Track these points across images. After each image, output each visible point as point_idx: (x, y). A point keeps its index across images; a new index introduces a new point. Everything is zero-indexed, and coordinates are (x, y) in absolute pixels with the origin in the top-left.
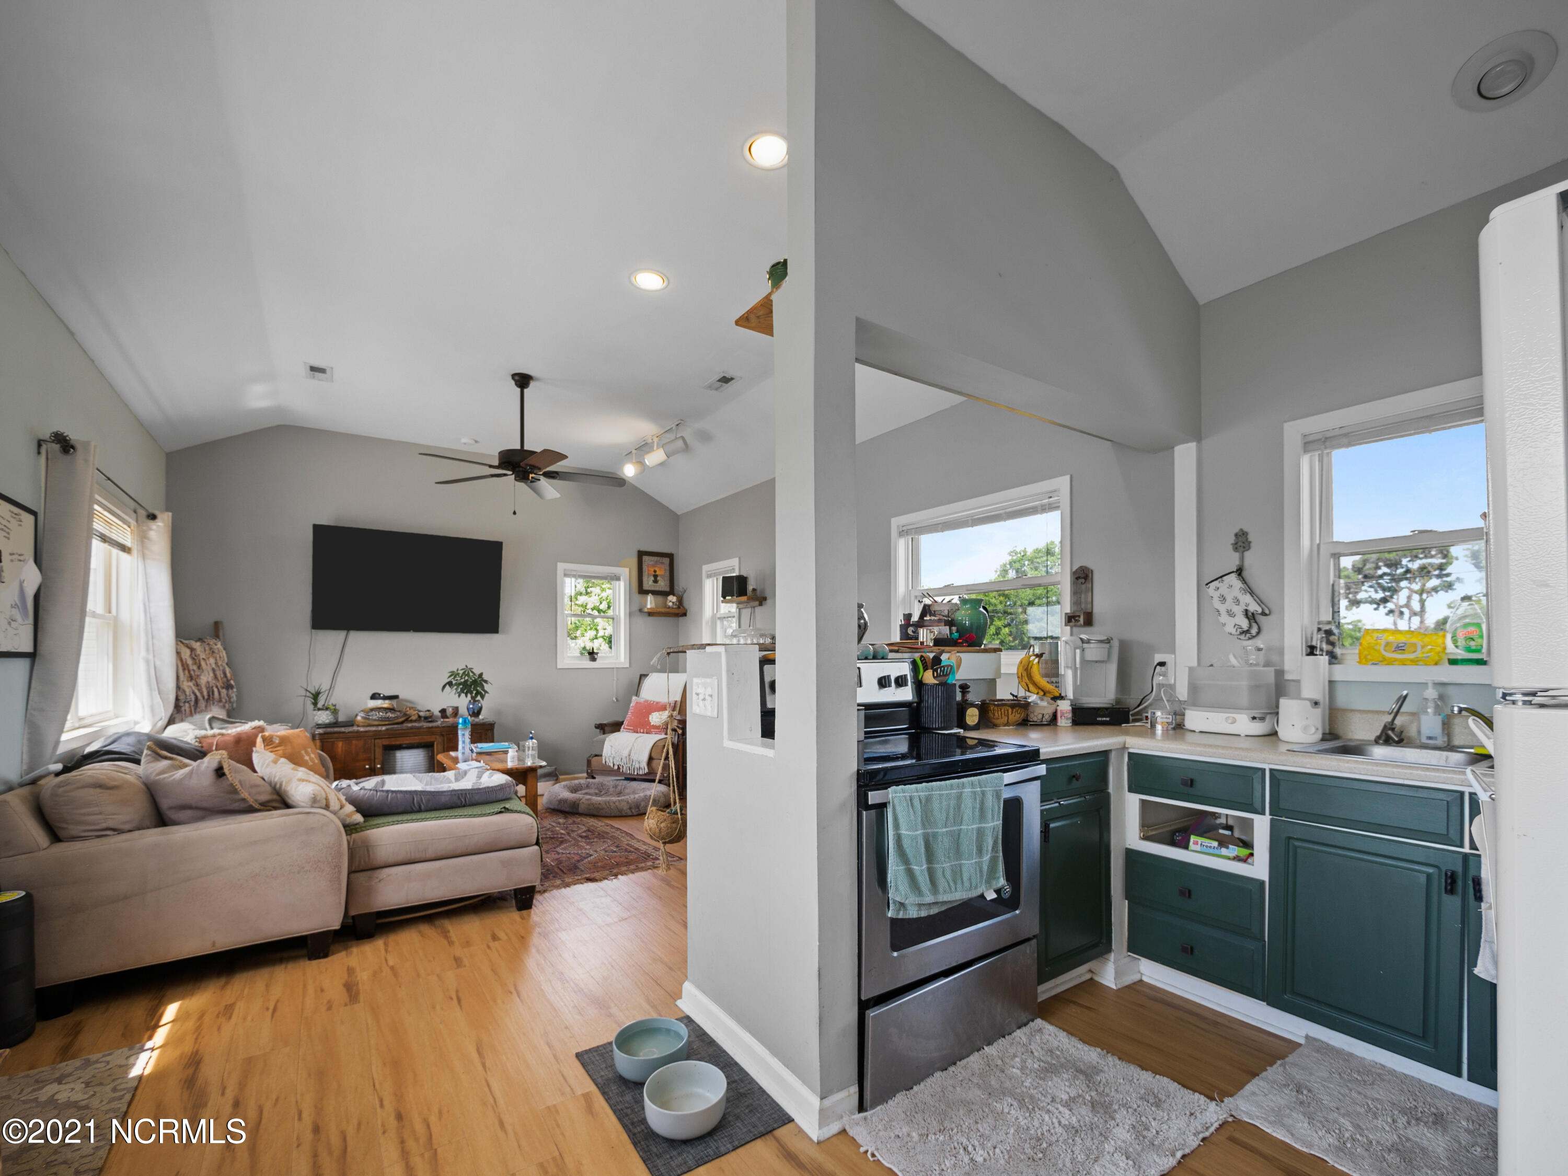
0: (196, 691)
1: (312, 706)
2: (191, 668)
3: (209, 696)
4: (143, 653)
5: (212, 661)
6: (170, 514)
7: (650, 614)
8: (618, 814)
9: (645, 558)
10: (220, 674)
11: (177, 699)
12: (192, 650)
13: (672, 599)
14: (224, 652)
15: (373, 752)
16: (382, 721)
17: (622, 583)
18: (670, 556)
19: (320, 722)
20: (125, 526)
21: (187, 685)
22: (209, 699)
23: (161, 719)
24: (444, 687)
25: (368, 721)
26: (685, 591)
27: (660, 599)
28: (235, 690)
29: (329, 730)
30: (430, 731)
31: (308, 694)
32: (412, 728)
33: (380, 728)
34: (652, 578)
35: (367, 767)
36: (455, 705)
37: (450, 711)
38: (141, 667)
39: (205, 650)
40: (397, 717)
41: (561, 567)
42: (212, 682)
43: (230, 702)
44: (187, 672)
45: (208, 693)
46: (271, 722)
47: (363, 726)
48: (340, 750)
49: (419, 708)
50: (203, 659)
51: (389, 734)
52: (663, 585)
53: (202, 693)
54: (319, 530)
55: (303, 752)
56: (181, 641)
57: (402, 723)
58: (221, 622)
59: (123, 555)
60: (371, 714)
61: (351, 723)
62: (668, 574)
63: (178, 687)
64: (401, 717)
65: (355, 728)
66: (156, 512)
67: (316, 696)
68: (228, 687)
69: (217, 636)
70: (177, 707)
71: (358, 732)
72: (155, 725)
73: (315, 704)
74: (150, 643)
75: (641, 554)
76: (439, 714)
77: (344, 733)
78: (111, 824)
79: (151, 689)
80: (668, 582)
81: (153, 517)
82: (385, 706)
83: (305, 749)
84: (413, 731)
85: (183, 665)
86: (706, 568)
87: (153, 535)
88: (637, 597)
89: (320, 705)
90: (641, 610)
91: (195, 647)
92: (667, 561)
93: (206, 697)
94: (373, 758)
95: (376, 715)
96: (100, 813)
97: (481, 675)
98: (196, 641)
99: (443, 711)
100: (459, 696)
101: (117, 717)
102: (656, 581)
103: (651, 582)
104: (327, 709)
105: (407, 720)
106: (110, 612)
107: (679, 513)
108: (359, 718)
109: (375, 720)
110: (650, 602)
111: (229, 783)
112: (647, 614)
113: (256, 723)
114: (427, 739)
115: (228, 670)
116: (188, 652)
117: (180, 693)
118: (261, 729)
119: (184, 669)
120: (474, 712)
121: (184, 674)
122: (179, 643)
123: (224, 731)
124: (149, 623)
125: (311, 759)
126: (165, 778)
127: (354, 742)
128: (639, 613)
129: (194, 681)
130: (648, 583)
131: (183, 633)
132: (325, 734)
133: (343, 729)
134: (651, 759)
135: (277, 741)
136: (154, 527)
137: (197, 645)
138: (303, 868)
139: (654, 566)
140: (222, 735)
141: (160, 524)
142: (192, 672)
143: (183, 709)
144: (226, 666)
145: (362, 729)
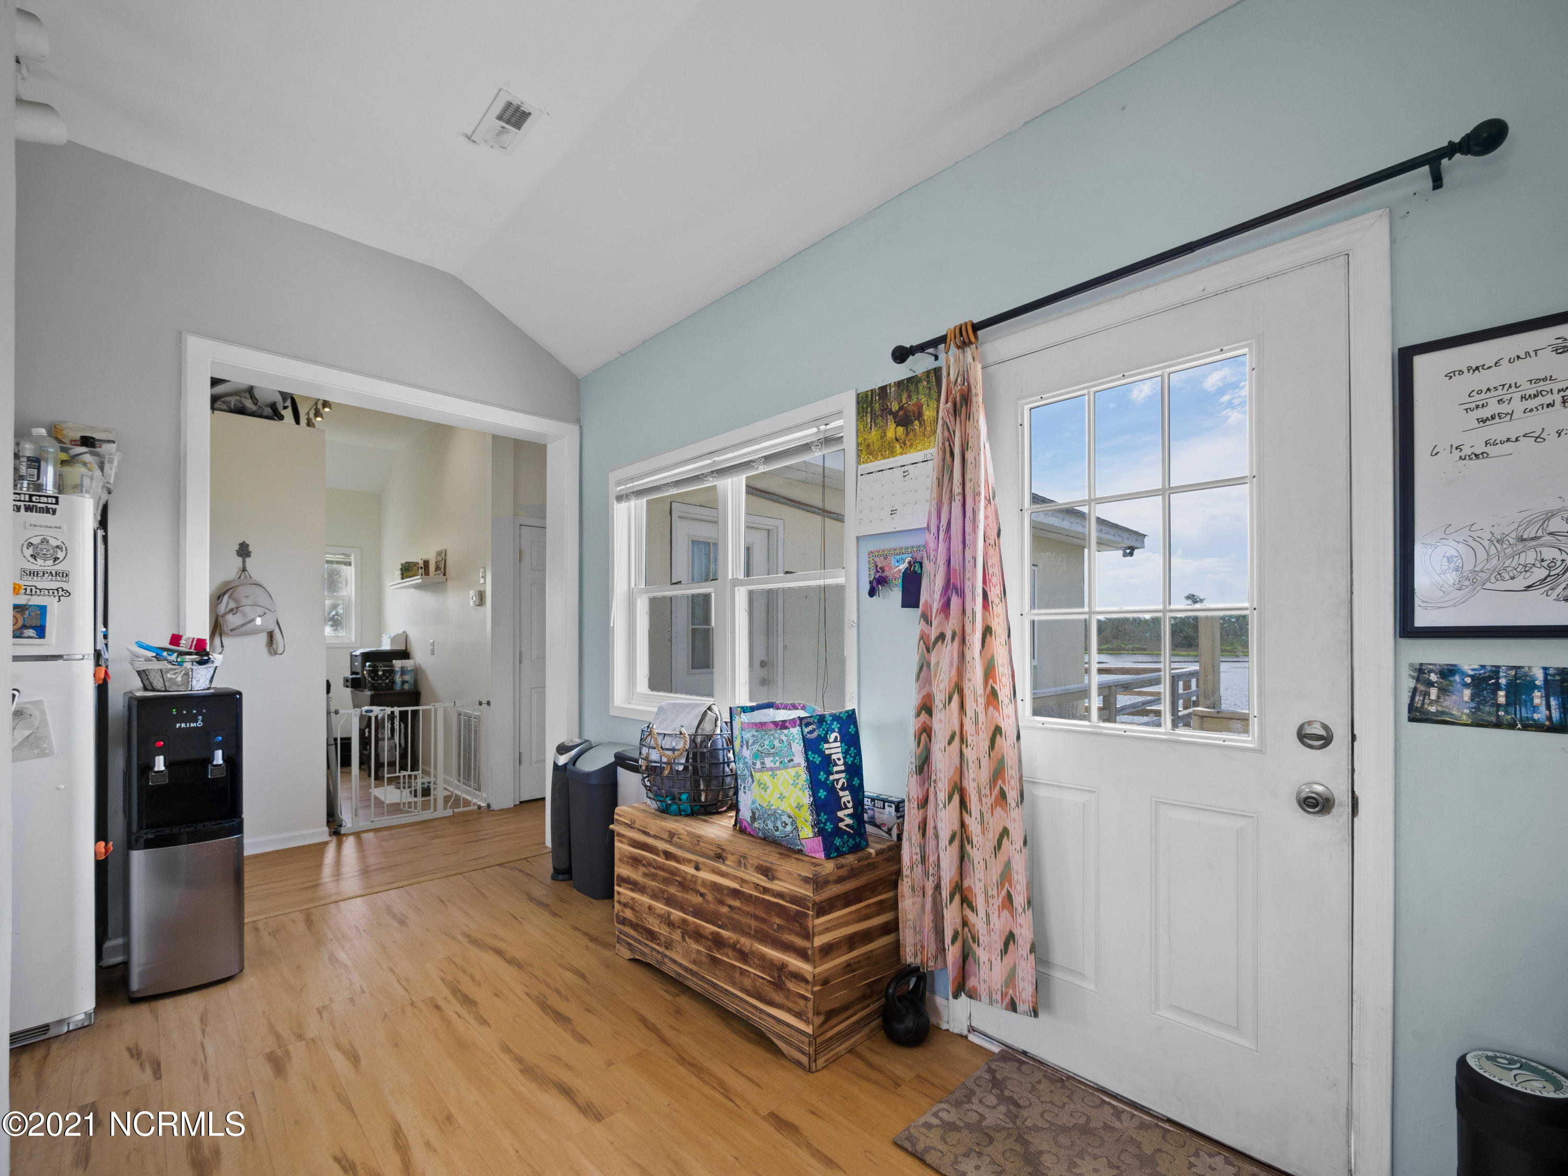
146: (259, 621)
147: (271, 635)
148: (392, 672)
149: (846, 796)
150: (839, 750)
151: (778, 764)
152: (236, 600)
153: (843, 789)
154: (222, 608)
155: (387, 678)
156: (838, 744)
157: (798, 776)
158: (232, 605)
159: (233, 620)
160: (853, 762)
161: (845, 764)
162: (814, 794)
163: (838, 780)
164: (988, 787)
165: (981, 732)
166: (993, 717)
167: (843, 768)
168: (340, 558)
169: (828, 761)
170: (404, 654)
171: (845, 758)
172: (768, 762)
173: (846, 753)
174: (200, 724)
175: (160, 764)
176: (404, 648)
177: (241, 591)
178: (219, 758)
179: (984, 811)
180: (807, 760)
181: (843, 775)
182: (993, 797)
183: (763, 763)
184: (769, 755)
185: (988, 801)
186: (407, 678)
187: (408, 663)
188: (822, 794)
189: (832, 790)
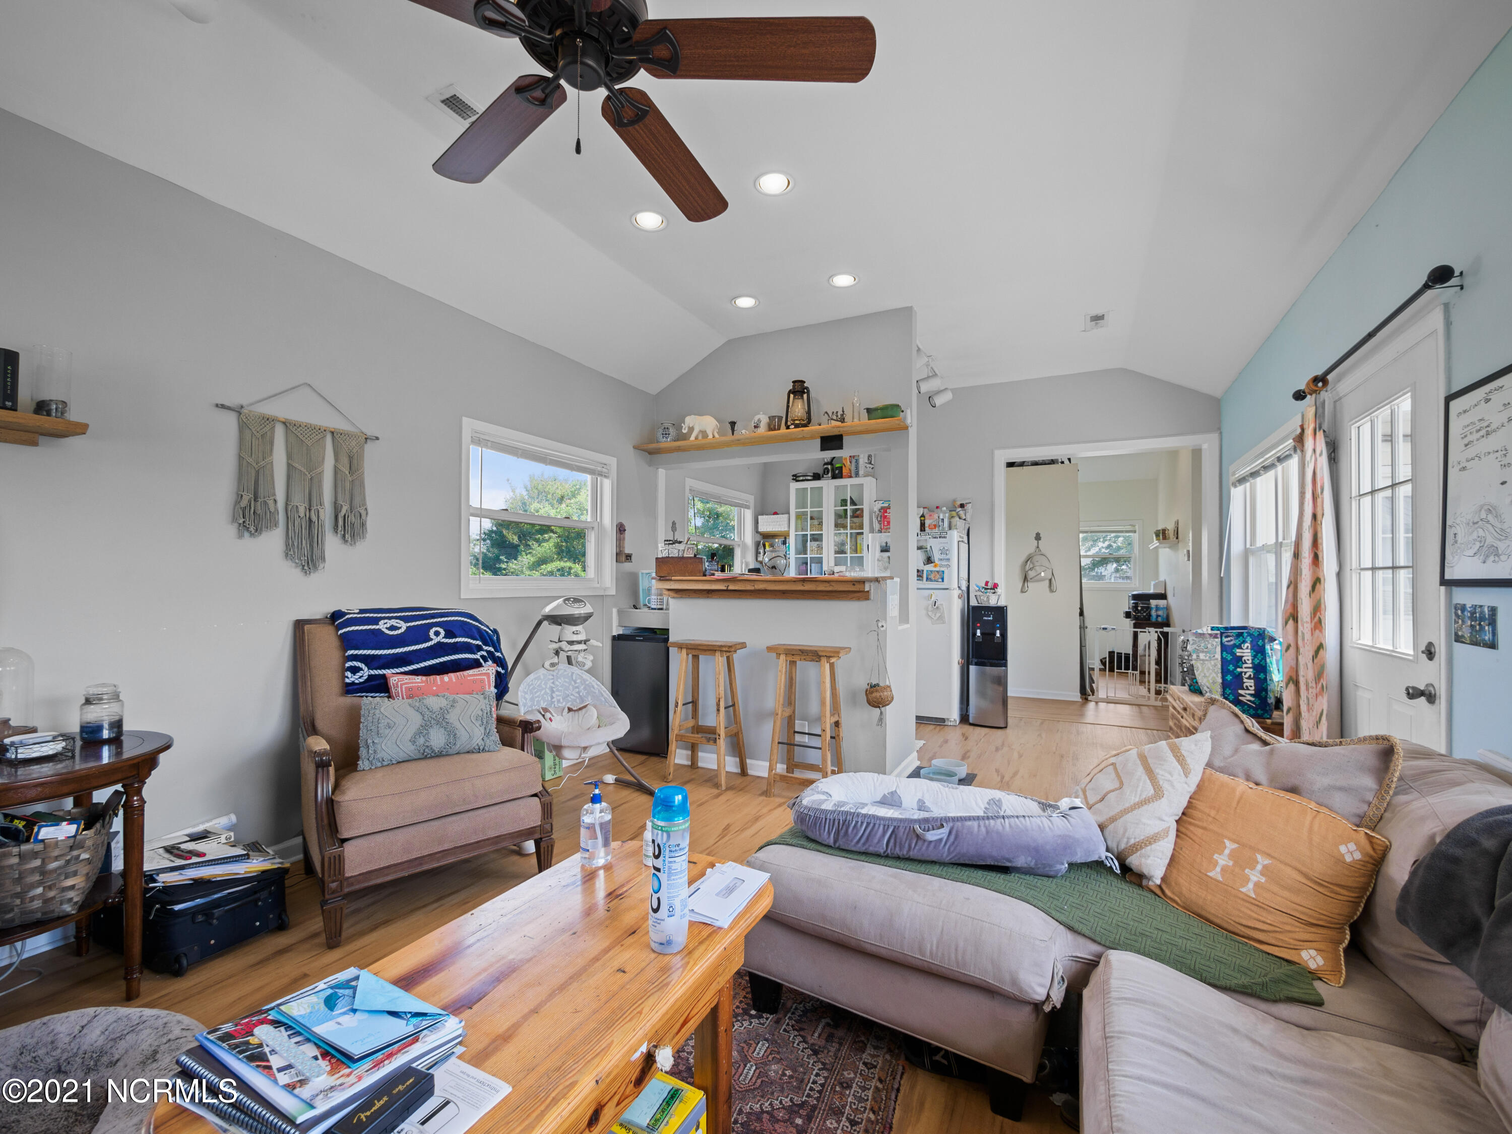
146: (1043, 574)
147: (1050, 580)
148: (1148, 608)
149: (1249, 683)
150: (1250, 654)
151: (1207, 658)
152: (1033, 564)
153: (1249, 678)
154: (1027, 568)
155: (1145, 612)
156: (1249, 651)
157: (1215, 665)
158: (1031, 566)
159: (1031, 574)
160: (1259, 663)
161: (1252, 663)
162: (1223, 678)
163: (1246, 673)
164: (1314, 682)
165: (1306, 646)
166: (1318, 637)
167: (1251, 665)
168: (1129, 528)
169: (1239, 660)
170: (1163, 596)
171: (1252, 660)
172: (1202, 656)
173: (1254, 657)
174: (991, 618)
175: (978, 633)
176: (1163, 592)
177: (1035, 558)
178: (998, 634)
179: (1310, 697)
180: (1222, 656)
181: (1251, 670)
182: (1318, 689)
183: (1198, 656)
184: (1203, 652)
185: (1313, 691)
186: (1160, 613)
187: (1162, 603)
188: (1229, 678)
189: (1239, 677)
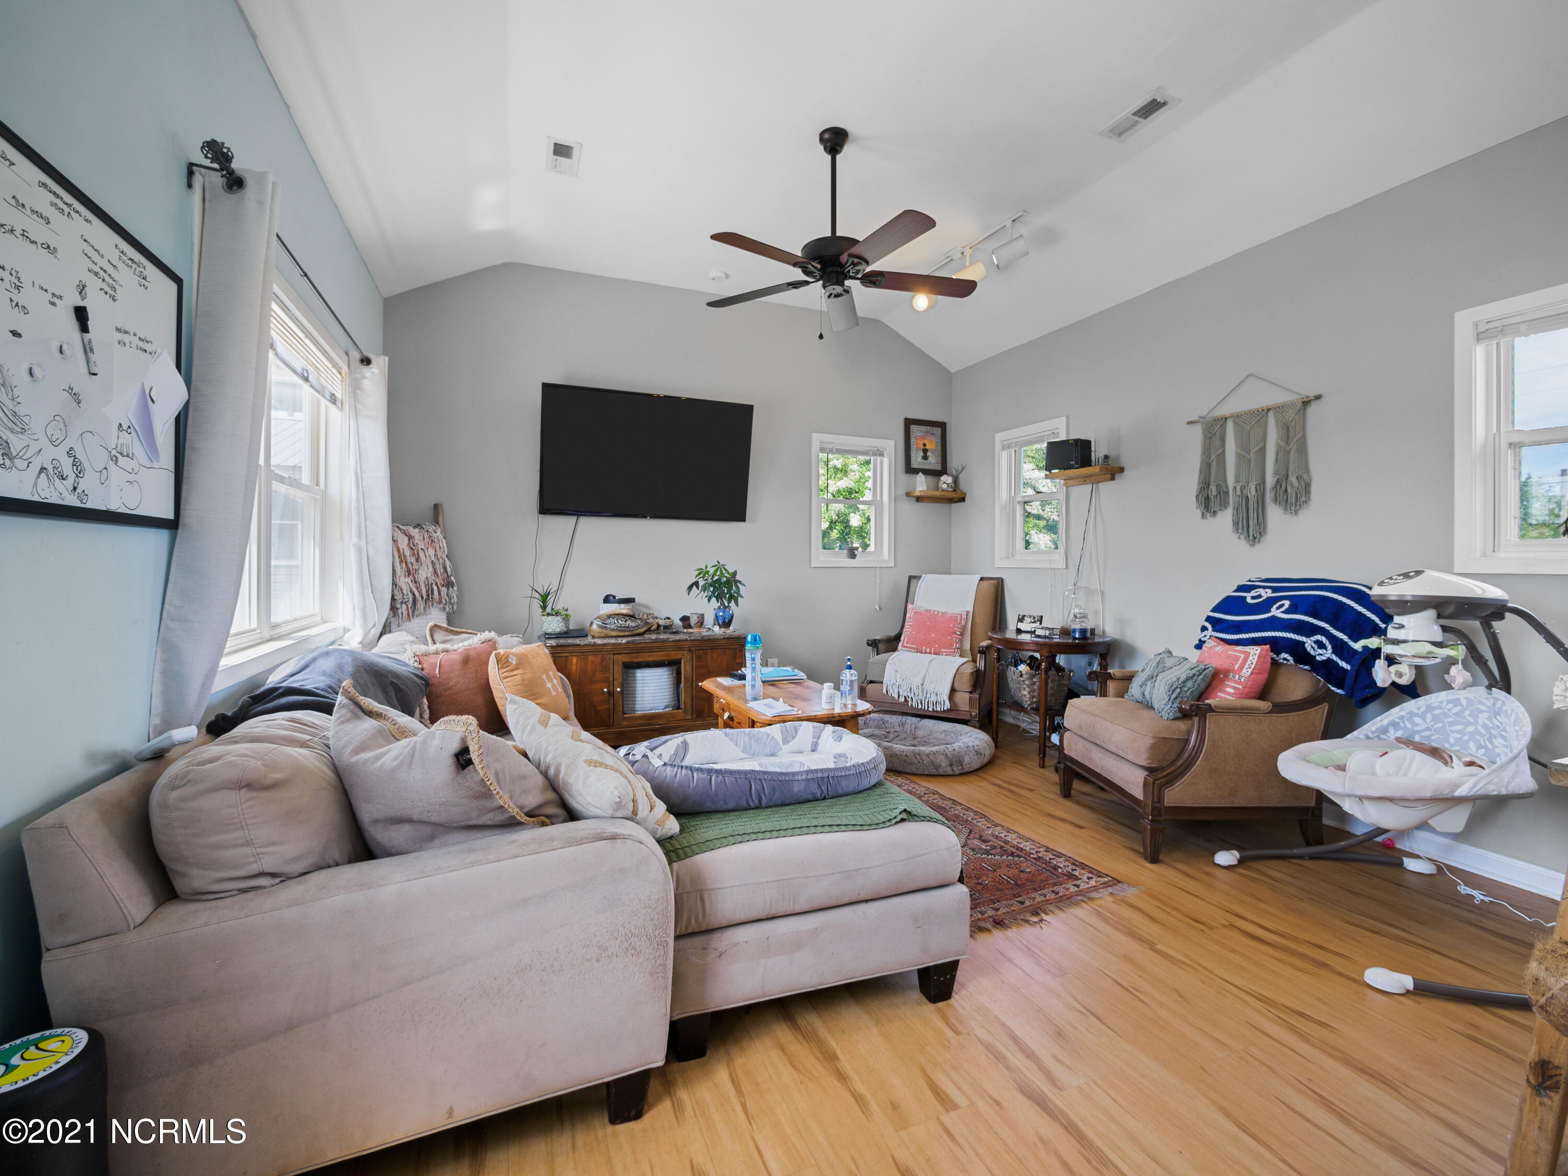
0: (415, 589)
1: (541, 610)
2: (409, 560)
3: (428, 595)
4: (354, 540)
5: (431, 552)
6: (387, 358)
7: (919, 499)
8: (934, 772)
9: (913, 428)
10: (440, 570)
11: (393, 599)
12: (410, 538)
13: (946, 479)
14: (444, 541)
15: (611, 671)
16: (621, 631)
17: (886, 461)
18: (942, 426)
19: (550, 631)
20: (334, 371)
21: (404, 582)
22: (428, 599)
23: (374, 626)
24: (690, 588)
25: (605, 631)
26: (963, 469)
27: (931, 479)
28: (455, 588)
29: (562, 641)
30: (678, 645)
31: (537, 596)
32: (656, 641)
33: (619, 641)
34: (922, 454)
35: (605, 690)
36: (700, 612)
37: (694, 620)
38: (352, 557)
39: (424, 538)
40: (638, 627)
41: (817, 439)
42: (432, 579)
43: (451, 603)
44: (404, 564)
45: (427, 591)
46: (501, 633)
47: (599, 637)
48: (574, 667)
49: (656, 614)
50: (422, 549)
51: (632, 649)
52: (933, 462)
53: (420, 592)
54: (549, 389)
55: (544, 677)
56: (398, 527)
57: (642, 634)
58: (441, 505)
59: (332, 408)
60: (608, 621)
61: (582, 633)
62: (939, 448)
63: (394, 584)
64: (643, 627)
65: (590, 640)
66: (371, 356)
67: (544, 598)
68: (449, 585)
69: (436, 521)
70: (393, 609)
71: (595, 645)
72: (366, 634)
73: (544, 607)
74: (363, 525)
75: (909, 423)
76: (680, 623)
77: (579, 645)
78: (268, 865)
79: (363, 586)
80: (940, 459)
81: (366, 361)
82: (624, 612)
83: (546, 671)
84: (658, 644)
85: (400, 557)
86: (999, 437)
87: (367, 384)
88: (904, 477)
89: (549, 610)
90: (908, 494)
91: (413, 534)
92: (938, 431)
93: (425, 597)
94: (611, 679)
95: (614, 623)
96: (248, 843)
97: (735, 573)
98: (414, 527)
99: (685, 619)
100: (709, 600)
101: (324, 622)
102: (925, 457)
103: (920, 459)
104: (557, 614)
105: (649, 630)
106: (318, 485)
107: (952, 371)
108: (594, 627)
109: (613, 630)
110: (921, 484)
111: (477, 778)
112: (914, 499)
113: (487, 635)
114: (675, 655)
115: (448, 563)
116: (406, 539)
117: (396, 592)
118: (493, 645)
119: (401, 562)
120: (724, 622)
121: (402, 568)
122: (396, 529)
123: (448, 646)
124: (361, 499)
125: (554, 686)
126: (366, 761)
127: (590, 657)
128: (905, 497)
129: (411, 577)
130: (917, 460)
131: (400, 518)
132: (557, 646)
133: (577, 641)
134: (953, 691)
135: (514, 662)
136: (368, 374)
137: (415, 532)
138: (606, 949)
139: (923, 438)
140: (447, 651)
141: (375, 370)
142: (410, 566)
143: (400, 611)
144: (446, 559)
145: (599, 641)
